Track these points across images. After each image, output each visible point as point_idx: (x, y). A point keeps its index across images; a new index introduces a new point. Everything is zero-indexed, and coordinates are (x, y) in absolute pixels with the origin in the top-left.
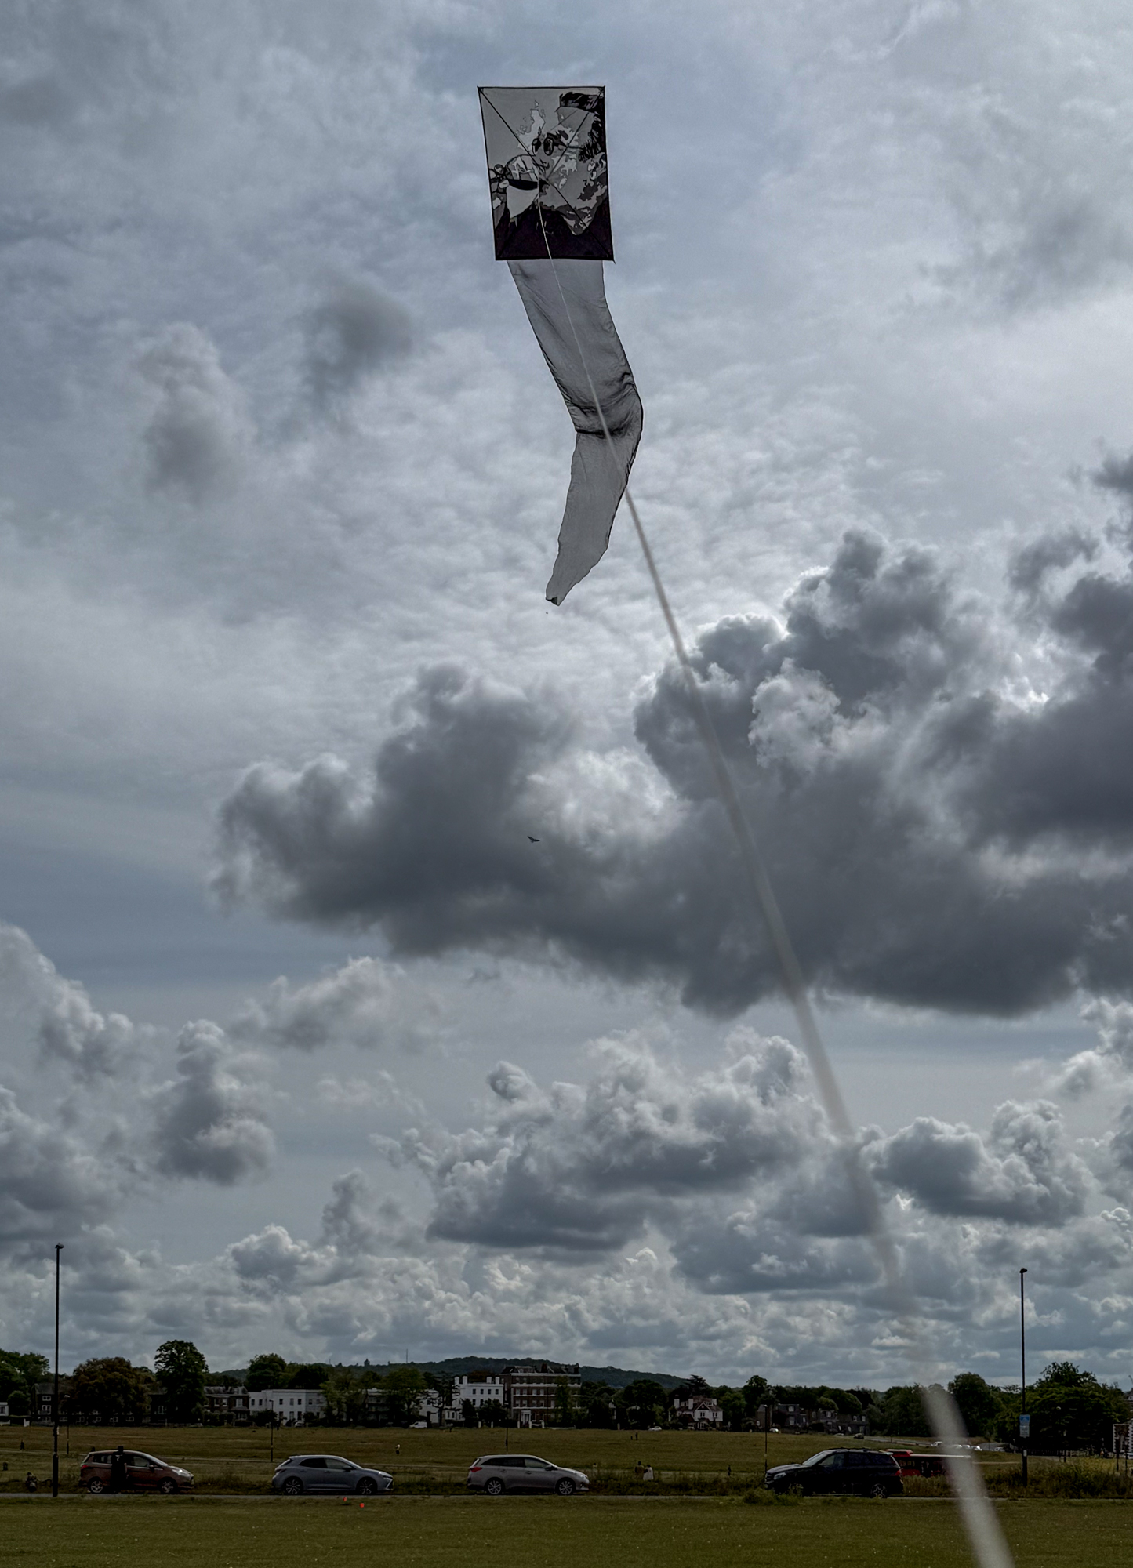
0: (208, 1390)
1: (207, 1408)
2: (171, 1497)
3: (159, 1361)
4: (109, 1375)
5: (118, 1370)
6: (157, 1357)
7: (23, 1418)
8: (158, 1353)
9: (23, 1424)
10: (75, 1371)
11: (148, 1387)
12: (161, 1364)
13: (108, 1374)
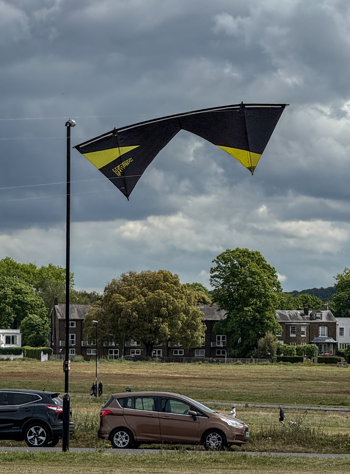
0: (280, 314)
1: (279, 339)
2: (216, 454)
3: (216, 276)
4: (151, 295)
5: (163, 288)
6: (212, 271)
7: (40, 351)
8: (215, 265)
9: (39, 358)
10: (106, 289)
11: (201, 310)
12: (218, 280)
13: (150, 293)
